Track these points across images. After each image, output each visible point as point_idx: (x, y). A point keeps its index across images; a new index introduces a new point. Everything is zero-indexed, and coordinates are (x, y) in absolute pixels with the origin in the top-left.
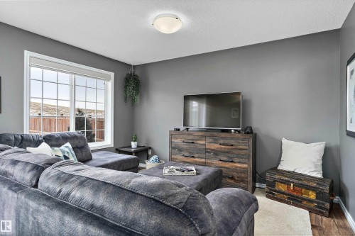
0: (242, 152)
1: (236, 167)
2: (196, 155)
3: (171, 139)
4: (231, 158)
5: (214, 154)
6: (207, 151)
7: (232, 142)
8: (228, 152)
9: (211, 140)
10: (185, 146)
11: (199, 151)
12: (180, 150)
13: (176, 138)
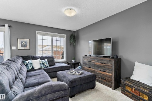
0: (110, 67)
1: (107, 74)
2: (91, 67)
3: (83, 59)
4: (104, 70)
5: (98, 67)
6: (95, 66)
7: (105, 62)
8: (103, 67)
9: (97, 61)
10: (87, 63)
11: (92, 65)
12: (86, 64)
13: (85, 59)
